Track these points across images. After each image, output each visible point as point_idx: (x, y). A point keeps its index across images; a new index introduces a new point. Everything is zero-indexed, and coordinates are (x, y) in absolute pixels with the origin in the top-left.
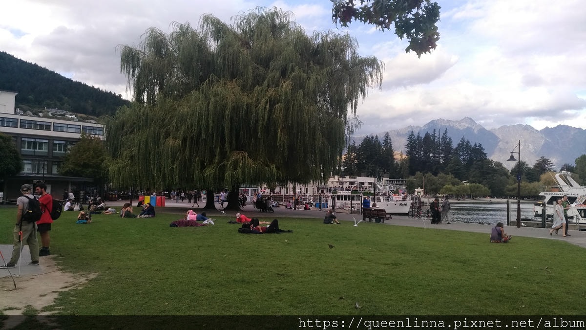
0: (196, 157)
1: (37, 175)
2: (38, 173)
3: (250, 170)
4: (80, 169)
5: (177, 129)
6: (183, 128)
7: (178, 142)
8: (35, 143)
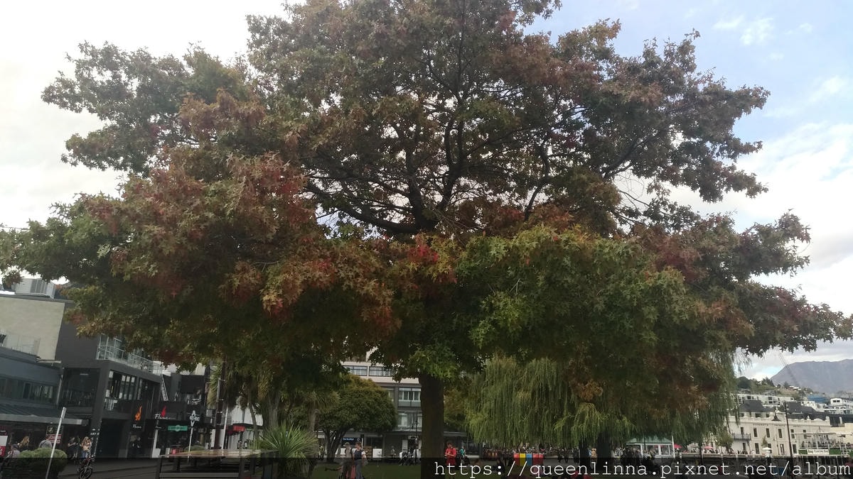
0: (546, 410)
1: (412, 430)
2: (412, 428)
3: (597, 424)
4: (454, 421)
5: (528, 381)
6: (534, 379)
7: (529, 394)
8: (411, 393)
